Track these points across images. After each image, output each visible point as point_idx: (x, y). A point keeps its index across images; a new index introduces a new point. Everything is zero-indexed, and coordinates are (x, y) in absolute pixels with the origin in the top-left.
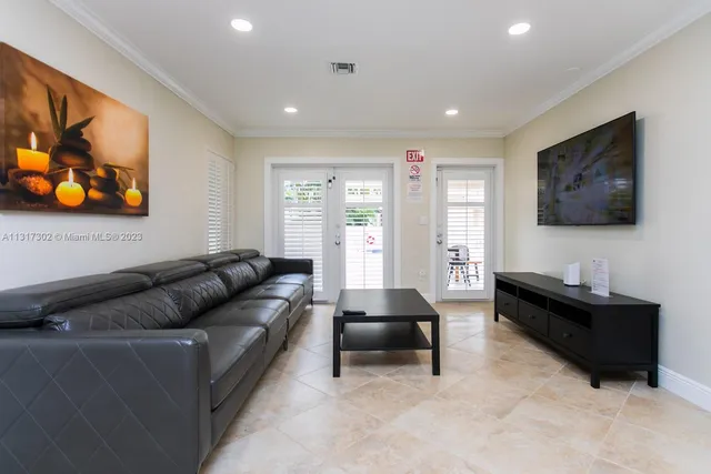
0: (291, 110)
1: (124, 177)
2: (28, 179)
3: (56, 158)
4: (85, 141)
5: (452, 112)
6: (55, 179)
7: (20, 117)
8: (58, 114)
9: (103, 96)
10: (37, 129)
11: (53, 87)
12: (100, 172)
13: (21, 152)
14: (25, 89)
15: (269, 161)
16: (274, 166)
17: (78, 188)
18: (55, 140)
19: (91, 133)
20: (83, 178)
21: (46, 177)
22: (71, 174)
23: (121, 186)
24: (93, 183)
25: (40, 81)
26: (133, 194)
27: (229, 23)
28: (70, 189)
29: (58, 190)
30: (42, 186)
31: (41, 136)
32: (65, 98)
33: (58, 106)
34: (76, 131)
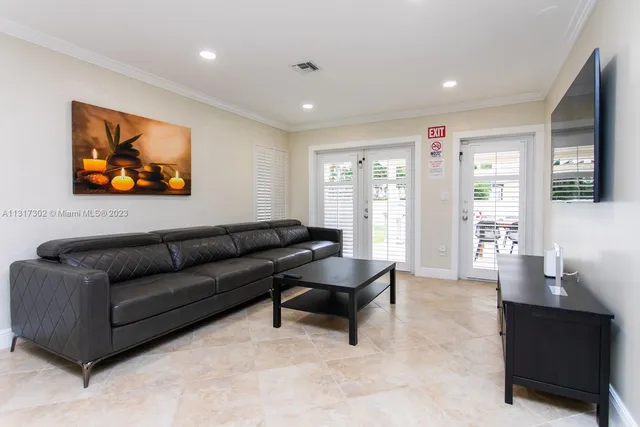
0: (308, 106)
1: (168, 170)
2: (91, 176)
3: (112, 161)
4: (135, 151)
5: (450, 84)
6: (110, 175)
7: (85, 141)
8: (113, 136)
9: (148, 120)
10: (97, 146)
11: (109, 120)
12: (147, 169)
13: (85, 161)
14: (89, 125)
15: (313, 148)
16: (317, 153)
17: (129, 180)
18: (111, 152)
19: (139, 144)
20: (133, 173)
21: (105, 174)
22: (123, 170)
23: (165, 176)
24: (141, 175)
25: (98, 118)
26: (176, 181)
27: (198, 54)
28: (123, 180)
29: (113, 181)
30: (102, 179)
31: (100, 151)
32: (118, 126)
33: (112, 131)
34: (128, 145)
